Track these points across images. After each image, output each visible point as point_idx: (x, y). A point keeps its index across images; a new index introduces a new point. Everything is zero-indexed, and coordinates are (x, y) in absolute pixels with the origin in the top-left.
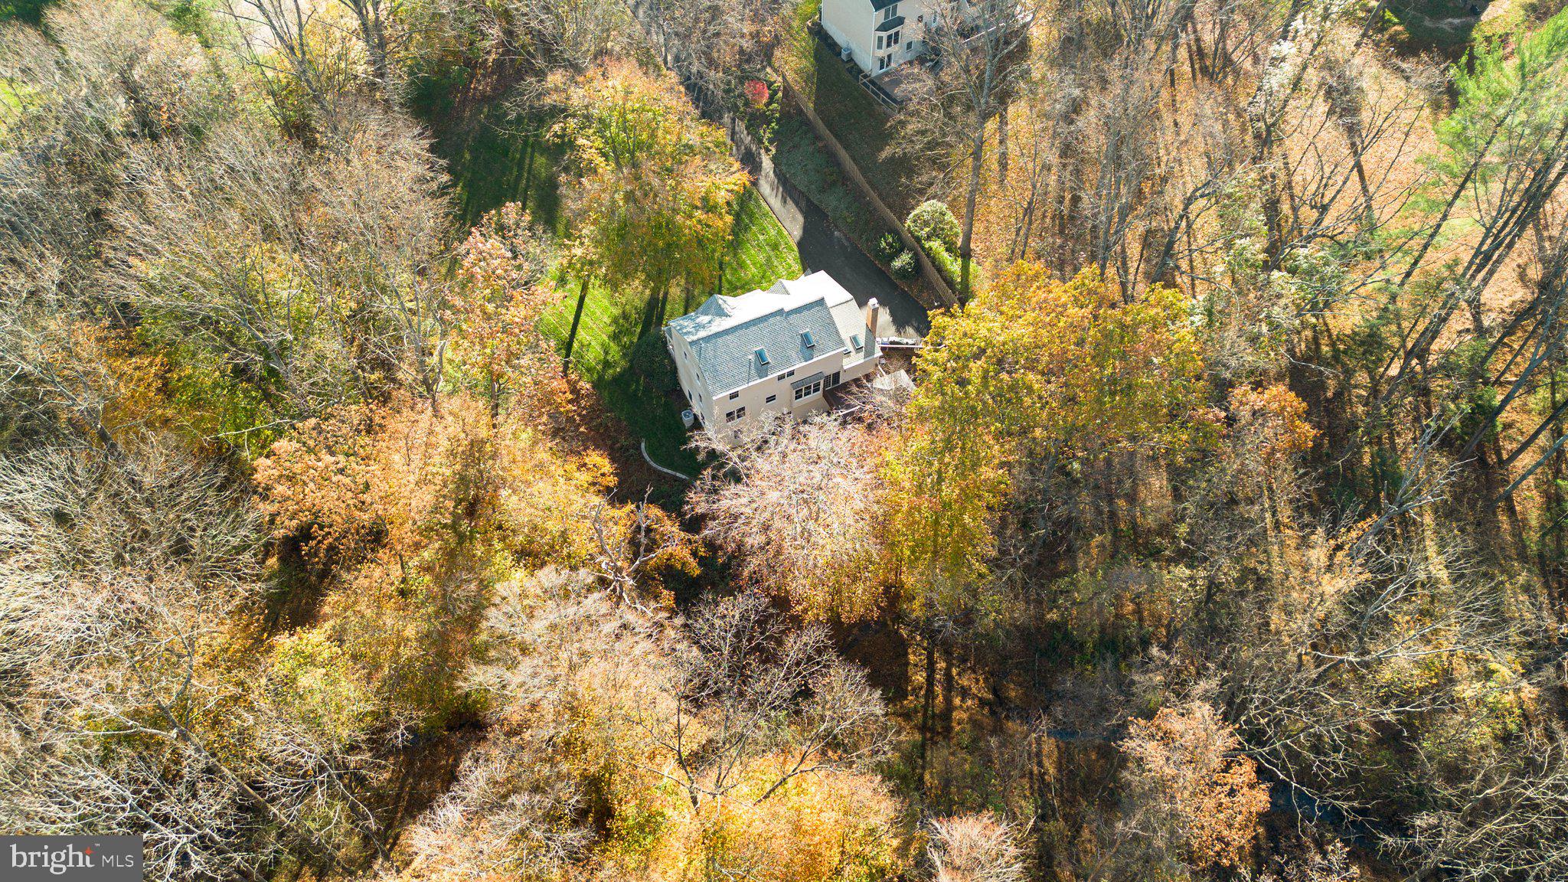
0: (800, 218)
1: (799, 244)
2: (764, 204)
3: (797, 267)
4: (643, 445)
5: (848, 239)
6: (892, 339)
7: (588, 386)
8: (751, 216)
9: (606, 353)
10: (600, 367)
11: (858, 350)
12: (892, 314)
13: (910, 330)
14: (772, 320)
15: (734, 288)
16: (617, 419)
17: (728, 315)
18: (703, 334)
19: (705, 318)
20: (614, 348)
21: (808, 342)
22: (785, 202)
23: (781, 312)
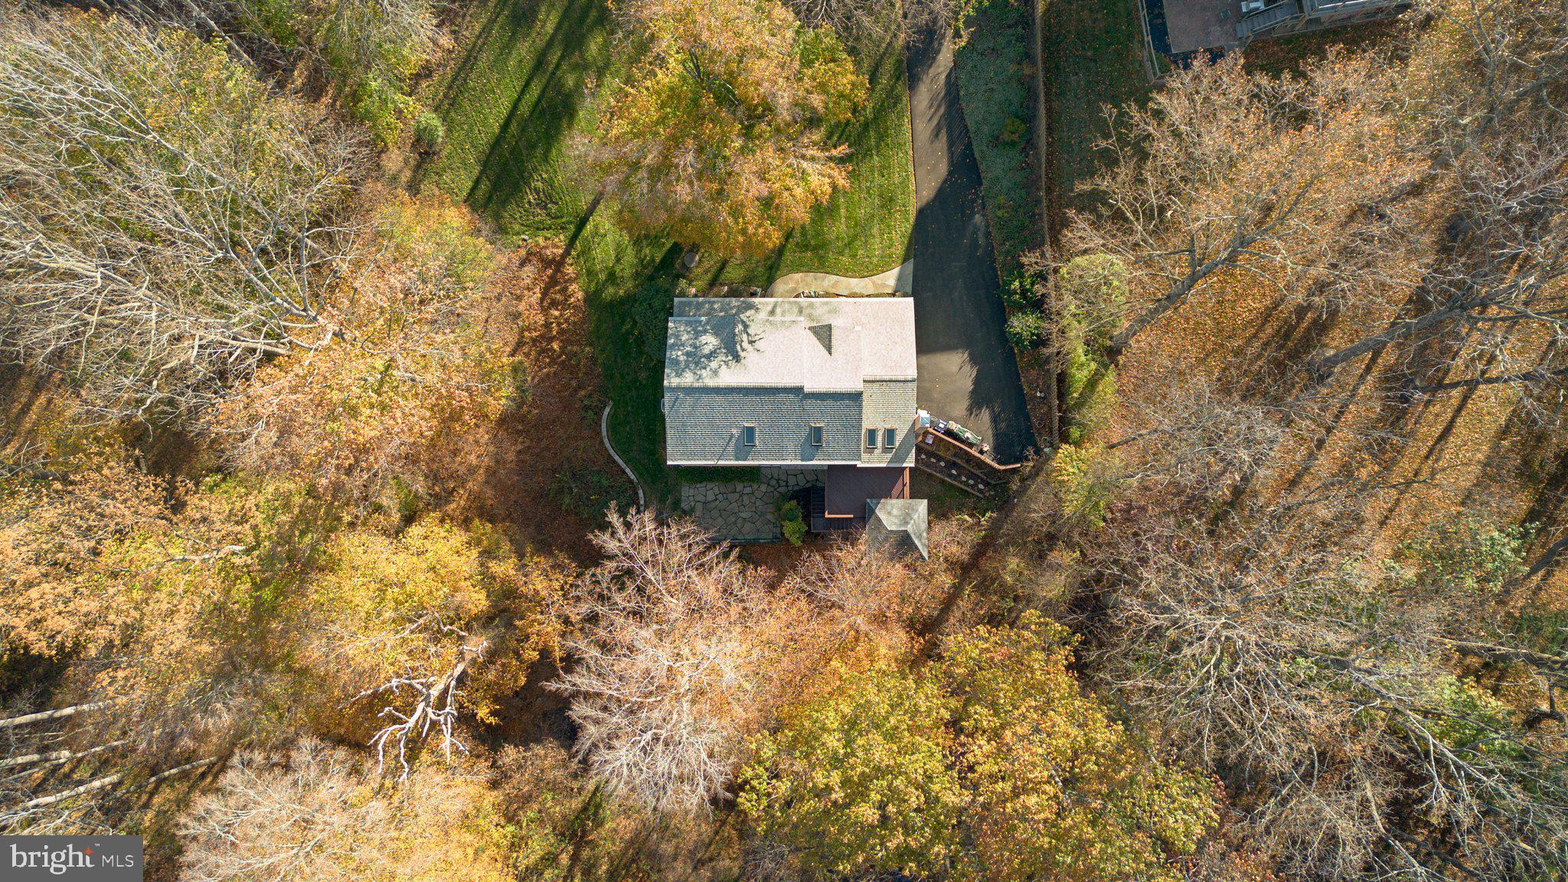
0: (943, 168)
1: (921, 212)
2: (907, 126)
3: (899, 250)
4: (607, 410)
5: (988, 234)
6: (954, 426)
7: (580, 295)
8: (881, 138)
9: (618, 260)
10: (602, 277)
12: (977, 382)
13: (985, 416)
14: (782, 396)
15: (804, 247)
16: (593, 359)
17: (737, 358)
18: (688, 379)
19: (710, 341)
20: (630, 257)
21: (815, 439)
22: (936, 134)
23: (798, 391)
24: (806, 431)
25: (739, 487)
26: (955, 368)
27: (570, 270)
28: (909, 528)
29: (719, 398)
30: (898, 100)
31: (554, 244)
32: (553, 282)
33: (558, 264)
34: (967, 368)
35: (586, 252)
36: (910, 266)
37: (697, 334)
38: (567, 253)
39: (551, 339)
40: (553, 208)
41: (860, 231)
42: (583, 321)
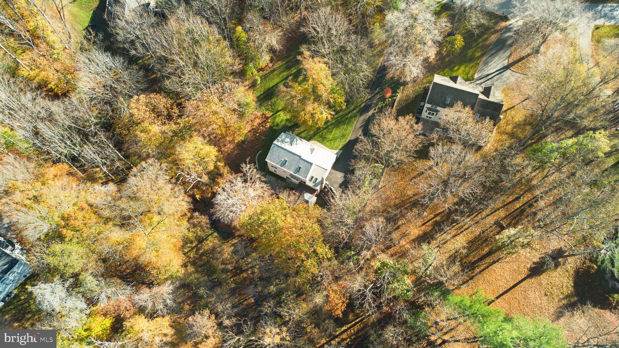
1: (350, 141)
2: (355, 123)
3: (340, 147)
4: (261, 151)
6: (332, 188)
7: (269, 126)
8: (348, 123)
9: (280, 122)
10: (275, 124)
11: (314, 182)
14: (296, 156)
15: (321, 136)
16: (264, 140)
17: (291, 145)
18: (279, 144)
19: (288, 140)
20: (284, 123)
21: (298, 170)
22: (361, 127)
23: (300, 157)
24: (297, 167)
25: (279, 181)
26: (339, 177)
27: (269, 121)
28: (309, 200)
29: (283, 151)
30: (356, 116)
31: (269, 114)
32: (264, 121)
33: (267, 118)
34: (342, 178)
35: (275, 118)
36: (341, 151)
37: (286, 137)
38: (271, 117)
39: (258, 133)
40: (273, 107)
41: (334, 139)
42: (266, 131)
